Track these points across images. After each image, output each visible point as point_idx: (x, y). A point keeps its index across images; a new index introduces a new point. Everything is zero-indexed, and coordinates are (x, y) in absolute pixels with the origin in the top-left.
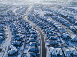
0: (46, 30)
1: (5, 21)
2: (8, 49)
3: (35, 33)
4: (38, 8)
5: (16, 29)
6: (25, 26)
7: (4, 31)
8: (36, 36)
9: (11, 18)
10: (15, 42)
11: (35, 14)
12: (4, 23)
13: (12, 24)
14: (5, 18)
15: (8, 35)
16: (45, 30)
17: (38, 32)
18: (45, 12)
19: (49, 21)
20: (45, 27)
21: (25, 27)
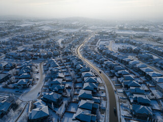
0: (122, 79)
1: (38, 54)
2: (30, 107)
3: (95, 83)
4: (106, 38)
5: (55, 70)
6: (74, 66)
7: (32, 71)
8: (96, 89)
9: (51, 51)
10: (47, 94)
11: (98, 48)
12: (37, 59)
13: (50, 60)
14: (41, 50)
15: (38, 79)
16: (120, 80)
17: (101, 82)
18: (121, 45)
19: (131, 62)
20: (119, 72)
21: (75, 68)
